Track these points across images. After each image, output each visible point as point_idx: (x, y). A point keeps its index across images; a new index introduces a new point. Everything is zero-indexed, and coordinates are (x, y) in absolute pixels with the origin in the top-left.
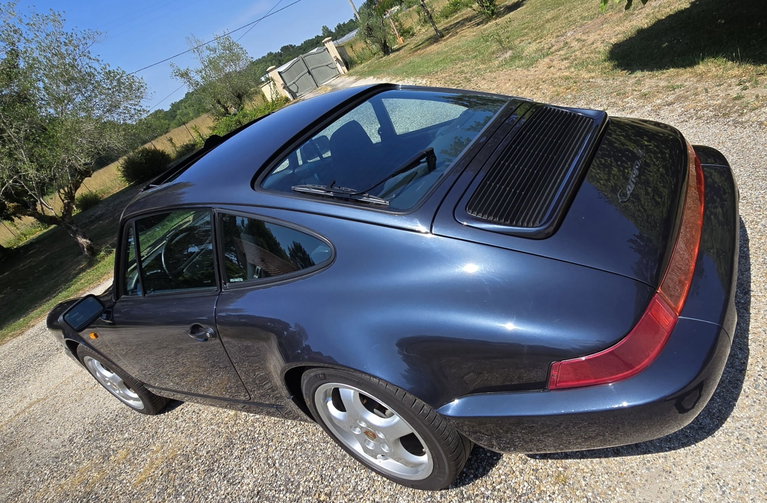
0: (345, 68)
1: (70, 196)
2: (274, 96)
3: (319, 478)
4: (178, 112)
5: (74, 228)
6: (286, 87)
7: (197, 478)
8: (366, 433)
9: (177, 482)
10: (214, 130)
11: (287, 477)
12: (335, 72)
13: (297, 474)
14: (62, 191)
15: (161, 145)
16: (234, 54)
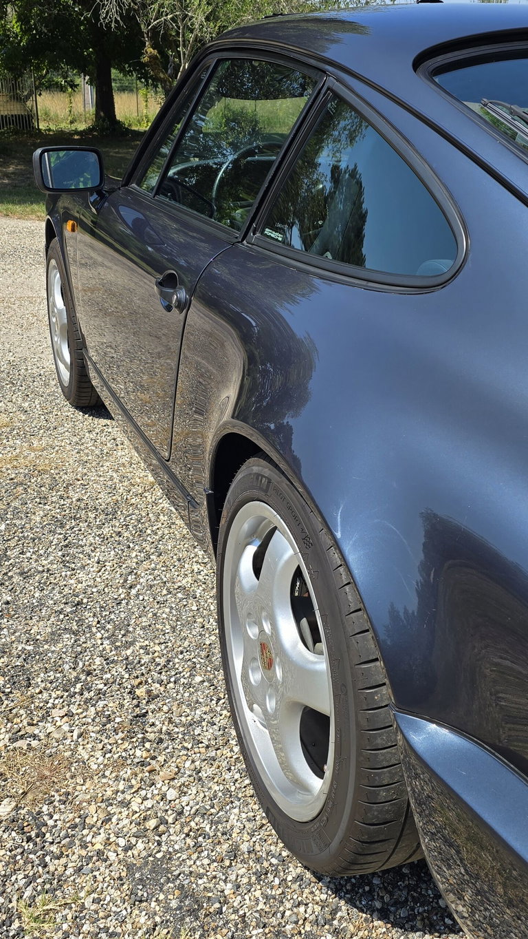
3: (162, 661)
7: (38, 519)
8: (263, 646)
9: (16, 503)
11: (128, 618)
13: (143, 628)
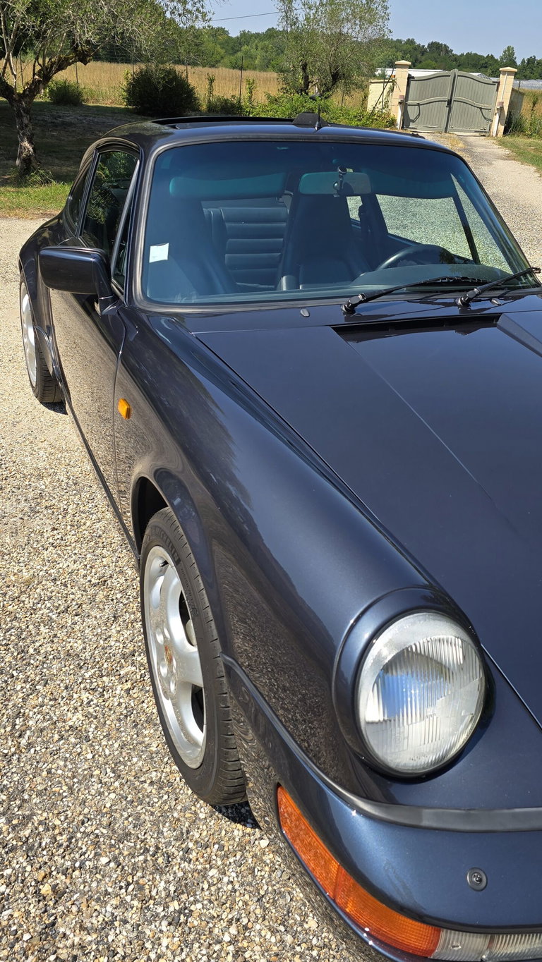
0: (502, 128)
1: (46, 75)
2: (380, 106)
4: (245, 48)
5: (26, 121)
6: (404, 104)
10: (271, 102)
12: (485, 125)
14: (41, 61)
15: (197, 79)
16: (370, 10)
